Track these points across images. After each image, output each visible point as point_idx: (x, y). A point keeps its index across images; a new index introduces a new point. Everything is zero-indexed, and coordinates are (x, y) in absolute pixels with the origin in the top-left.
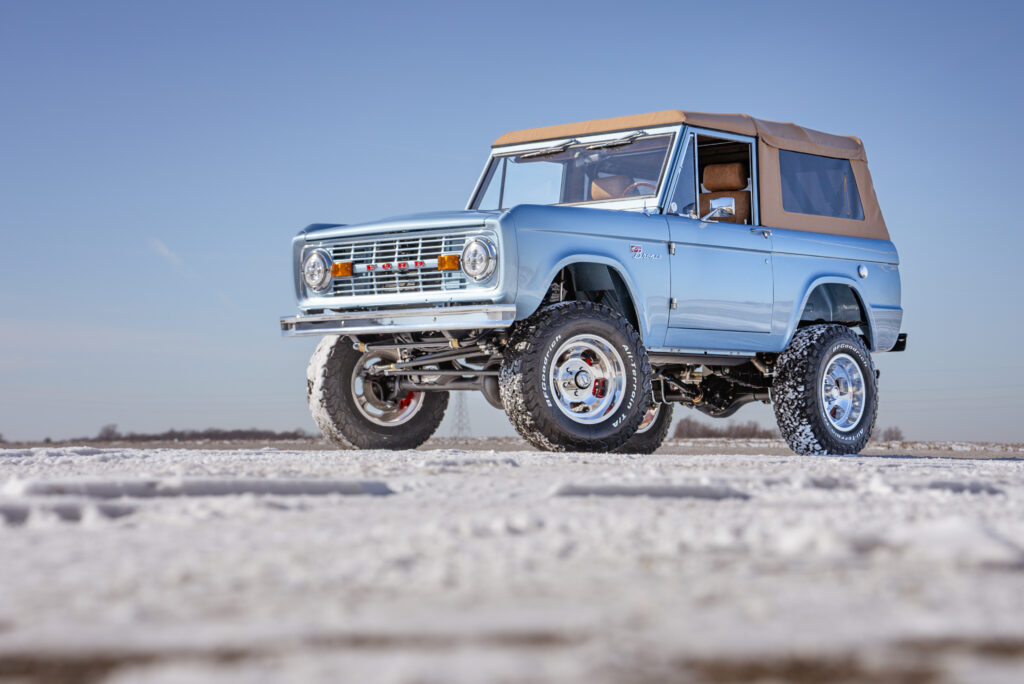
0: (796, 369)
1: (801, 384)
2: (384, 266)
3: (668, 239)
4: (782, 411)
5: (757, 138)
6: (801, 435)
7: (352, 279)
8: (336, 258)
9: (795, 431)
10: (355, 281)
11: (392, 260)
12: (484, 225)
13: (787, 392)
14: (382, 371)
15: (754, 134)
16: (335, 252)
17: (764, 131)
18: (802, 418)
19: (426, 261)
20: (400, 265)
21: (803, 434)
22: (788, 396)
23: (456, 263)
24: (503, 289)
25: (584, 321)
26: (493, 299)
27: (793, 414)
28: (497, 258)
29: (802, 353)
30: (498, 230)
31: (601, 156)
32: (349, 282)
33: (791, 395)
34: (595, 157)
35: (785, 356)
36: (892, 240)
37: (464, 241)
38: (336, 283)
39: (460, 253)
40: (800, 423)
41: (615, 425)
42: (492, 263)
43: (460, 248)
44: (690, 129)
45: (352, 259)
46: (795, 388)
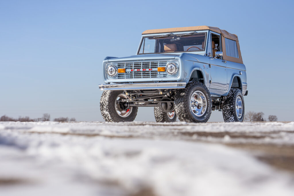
0: (230, 101)
1: (232, 105)
2: (137, 70)
3: (209, 63)
4: (225, 112)
5: (221, 34)
6: (230, 119)
7: (125, 74)
8: (119, 67)
9: (229, 118)
10: (126, 74)
11: (140, 68)
12: (174, 59)
13: (227, 107)
14: (126, 101)
15: (220, 33)
16: (118, 65)
17: (223, 33)
18: (232, 115)
19: (153, 69)
20: (143, 70)
21: (231, 120)
22: (227, 108)
23: (165, 70)
24: (181, 77)
25: (198, 87)
26: (177, 80)
27: (229, 114)
28: (178, 68)
29: (231, 96)
30: (180, 60)
31: (180, 38)
32: (124, 74)
33: (229, 108)
34: (178, 39)
35: (226, 97)
36: (243, 63)
37: (166, 63)
38: (119, 75)
39: (165, 67)
40: (231, 116)
41: (205, 117)
42: (177, 69)
43: (165, 65)
44: (210, 32)
45: (125, 68)
46: (230, 106)
